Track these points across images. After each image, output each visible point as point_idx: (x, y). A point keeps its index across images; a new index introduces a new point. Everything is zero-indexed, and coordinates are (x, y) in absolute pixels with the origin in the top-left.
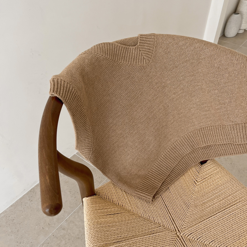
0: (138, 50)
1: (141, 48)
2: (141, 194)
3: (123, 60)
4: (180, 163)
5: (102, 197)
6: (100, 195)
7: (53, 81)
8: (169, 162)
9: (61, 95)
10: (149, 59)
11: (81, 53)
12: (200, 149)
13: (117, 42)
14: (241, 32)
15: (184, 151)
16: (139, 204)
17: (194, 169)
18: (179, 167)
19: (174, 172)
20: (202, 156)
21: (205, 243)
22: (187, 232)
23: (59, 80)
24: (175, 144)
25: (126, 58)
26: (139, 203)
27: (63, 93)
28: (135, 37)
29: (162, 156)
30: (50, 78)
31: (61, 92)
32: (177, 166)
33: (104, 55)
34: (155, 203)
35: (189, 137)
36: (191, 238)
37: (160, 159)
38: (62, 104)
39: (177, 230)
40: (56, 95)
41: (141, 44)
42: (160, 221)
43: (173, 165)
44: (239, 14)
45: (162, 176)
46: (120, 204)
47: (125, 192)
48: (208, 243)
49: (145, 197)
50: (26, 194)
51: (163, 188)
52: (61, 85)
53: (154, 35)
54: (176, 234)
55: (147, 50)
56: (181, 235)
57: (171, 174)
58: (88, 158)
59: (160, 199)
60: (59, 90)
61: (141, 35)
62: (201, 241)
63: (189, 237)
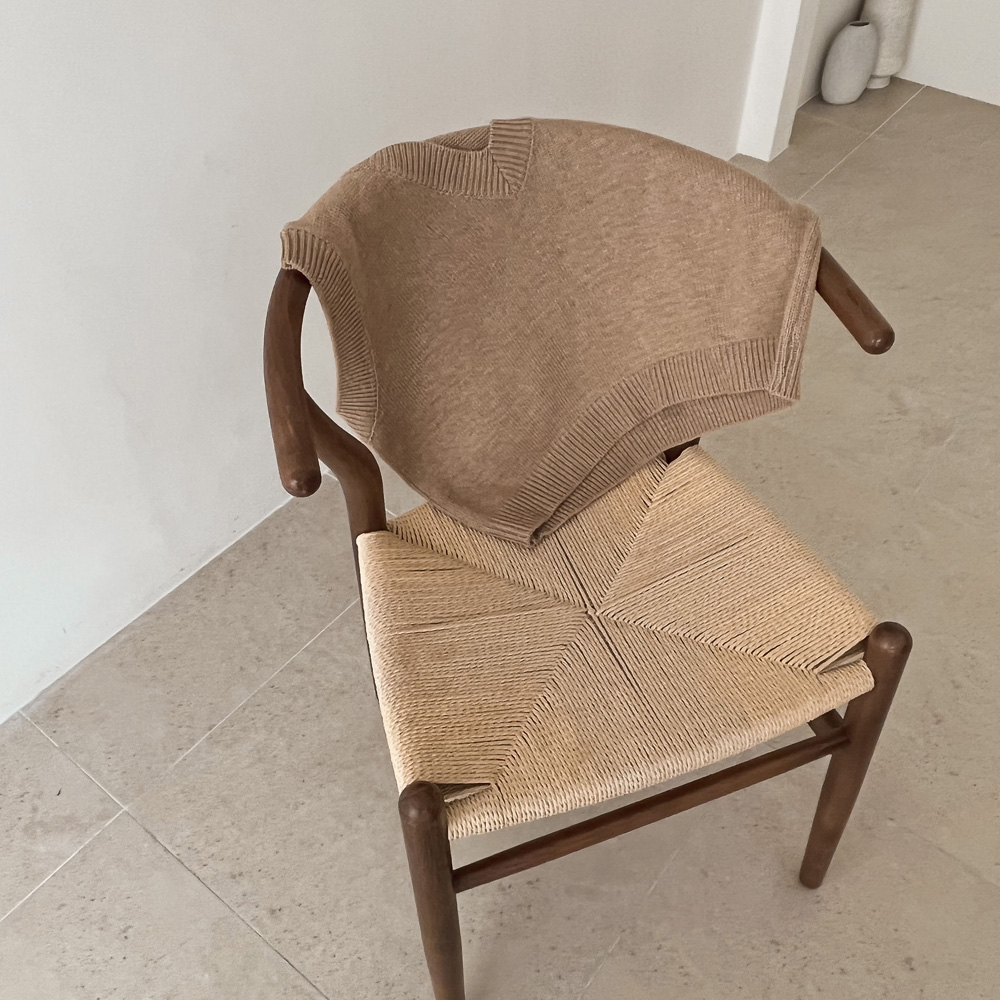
0: (490, 159)
1: (497, 155)
2: (505, 528)
3: (452, 184)
4: (608, 457)
5: (405, 537)
6: (400, 532)
7: (289, 235)
8: (581, 453)
9: (307, 266)
10: (519, 182)
11: (348, 170)
12: (659, 418)
13: (436, 140)
14: (878, 84)
15: (618, 424)
16: (500, 554)
17: (646, 474)
18: (605, 467)
19: (593, 480)
20: (665, 437)
21: (654, 628)
22: (612, 608)
23: (302, 234)
24: (595, 406)
25: (458, 180)
26: (499, 549)
27: (310, 263)
28: (484, 127)
29: (563, 438)
30: (281, 228)
31: (307, 260)
32: (601, 464)
33: (404, 175)
34: (540, 549)
35: (630, 386)
36: (621, 619)
37: (556, 447)
38: (310, 286)
39: (588, 605)
40: (295, 266)
41: (496, 145)
42: (548, 588)
43: (590, 462)
44: (867, 24)
45: (562, 489)
46: (449, 552)
47: (462, 524)
48: (659, 629)
49: (513, 534)
50: (186, 582)
51: (562, 516)
52: (306, 245)
53: (528, 121)
54: (586, 613)
55: (512, 160)
56: (597, 614)
57: (584, 484)
58: (368, 437)
59: (552, 542)
60: (301, 255)
61: (496, 122)
62: (642, 625)
63: (615, 618)
